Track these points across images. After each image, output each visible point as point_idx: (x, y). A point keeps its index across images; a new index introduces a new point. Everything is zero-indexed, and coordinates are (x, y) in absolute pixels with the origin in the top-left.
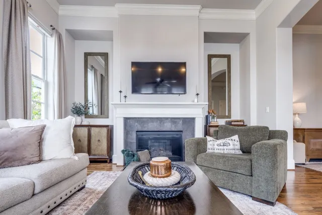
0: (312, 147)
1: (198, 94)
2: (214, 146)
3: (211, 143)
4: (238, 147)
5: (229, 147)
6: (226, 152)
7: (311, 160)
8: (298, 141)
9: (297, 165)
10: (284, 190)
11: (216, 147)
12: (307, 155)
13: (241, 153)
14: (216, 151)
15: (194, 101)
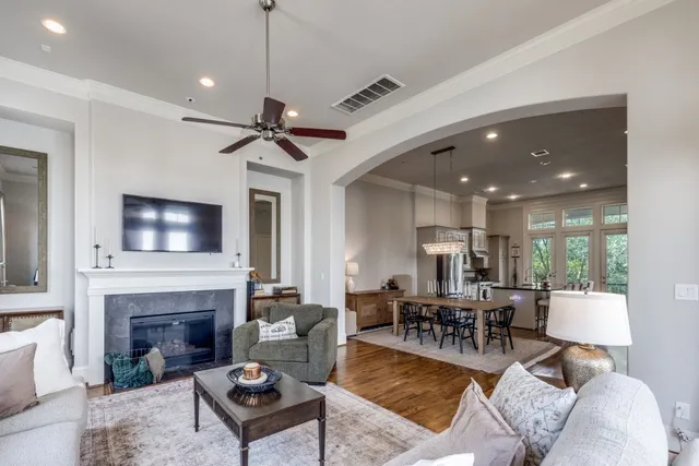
0: (363, 314)
1: (239, 255)
2: (269, 332)
3: (264, 329)
4: (294, 330)
5: (285, 332)
6: (281, 338)
7: (363, 329)
8: (351, 310)
9: (348, 338)
10: (334, 369)
11: (270, 333)
12: (358, 324)
13: (297, 337)
14: (271, 339)
15: (233, 266)
